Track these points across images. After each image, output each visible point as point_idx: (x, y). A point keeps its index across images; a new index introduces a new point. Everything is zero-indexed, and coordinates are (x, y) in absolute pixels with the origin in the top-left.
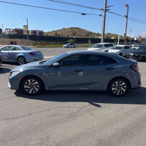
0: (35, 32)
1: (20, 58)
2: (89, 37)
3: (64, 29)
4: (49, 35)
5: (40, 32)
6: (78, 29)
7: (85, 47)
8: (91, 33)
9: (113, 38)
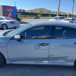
0: (21, 10)
1: (4, 25)
2: (49, 14)
3: (36, 9)
4: (28, 12)
5: (23, 11)
6: (44, 9)
7: (47, 19)
8: (51, 11)
9: (62, 14)
